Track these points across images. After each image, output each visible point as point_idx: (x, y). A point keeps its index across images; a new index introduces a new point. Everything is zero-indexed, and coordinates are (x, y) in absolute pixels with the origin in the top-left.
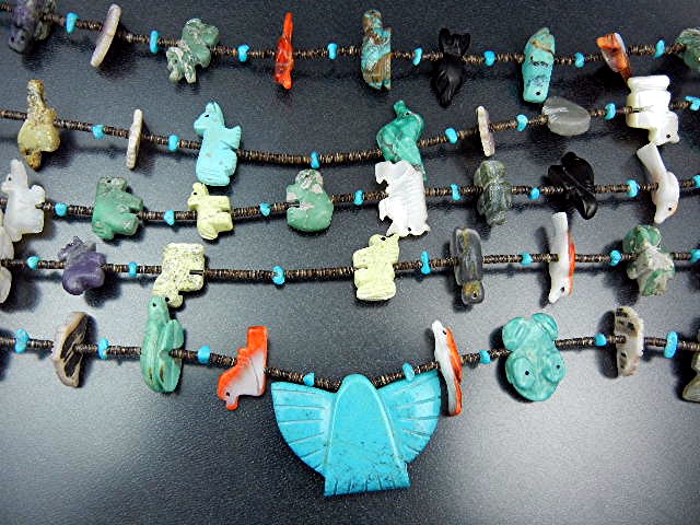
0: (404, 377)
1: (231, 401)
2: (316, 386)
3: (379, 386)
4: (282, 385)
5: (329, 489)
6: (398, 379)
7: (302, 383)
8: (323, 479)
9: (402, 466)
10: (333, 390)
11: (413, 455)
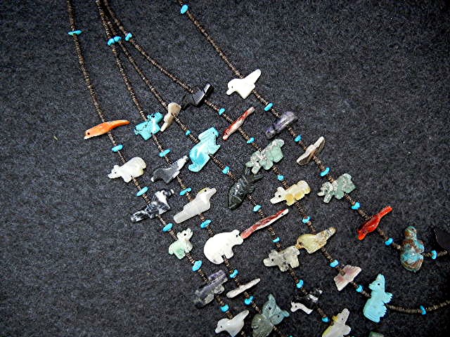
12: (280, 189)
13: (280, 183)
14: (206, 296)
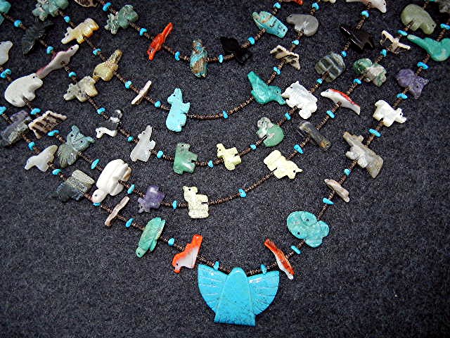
0: (261, 272)
1: (178, 268)
2: (219, 269)
3: (249, 275)
4: (203, 266)
5: (216, 319)
6: (257, 273)
7: (212, 267)
8: (215, 314)
9: (253, 316)
10: (227, 273)
11: (258, 312)
12: (69, 29)
13: (68, 25)
14: (10, 134)
